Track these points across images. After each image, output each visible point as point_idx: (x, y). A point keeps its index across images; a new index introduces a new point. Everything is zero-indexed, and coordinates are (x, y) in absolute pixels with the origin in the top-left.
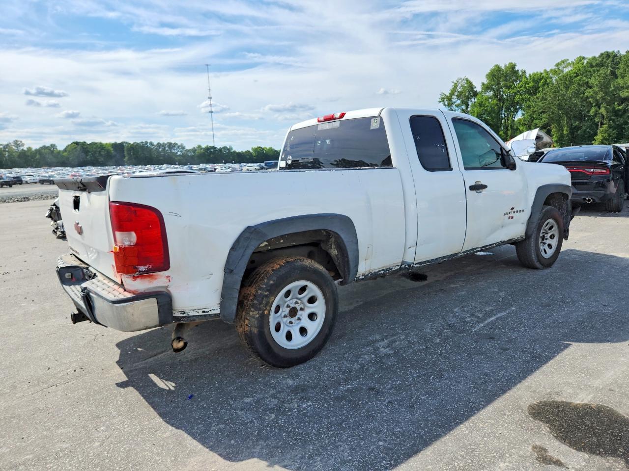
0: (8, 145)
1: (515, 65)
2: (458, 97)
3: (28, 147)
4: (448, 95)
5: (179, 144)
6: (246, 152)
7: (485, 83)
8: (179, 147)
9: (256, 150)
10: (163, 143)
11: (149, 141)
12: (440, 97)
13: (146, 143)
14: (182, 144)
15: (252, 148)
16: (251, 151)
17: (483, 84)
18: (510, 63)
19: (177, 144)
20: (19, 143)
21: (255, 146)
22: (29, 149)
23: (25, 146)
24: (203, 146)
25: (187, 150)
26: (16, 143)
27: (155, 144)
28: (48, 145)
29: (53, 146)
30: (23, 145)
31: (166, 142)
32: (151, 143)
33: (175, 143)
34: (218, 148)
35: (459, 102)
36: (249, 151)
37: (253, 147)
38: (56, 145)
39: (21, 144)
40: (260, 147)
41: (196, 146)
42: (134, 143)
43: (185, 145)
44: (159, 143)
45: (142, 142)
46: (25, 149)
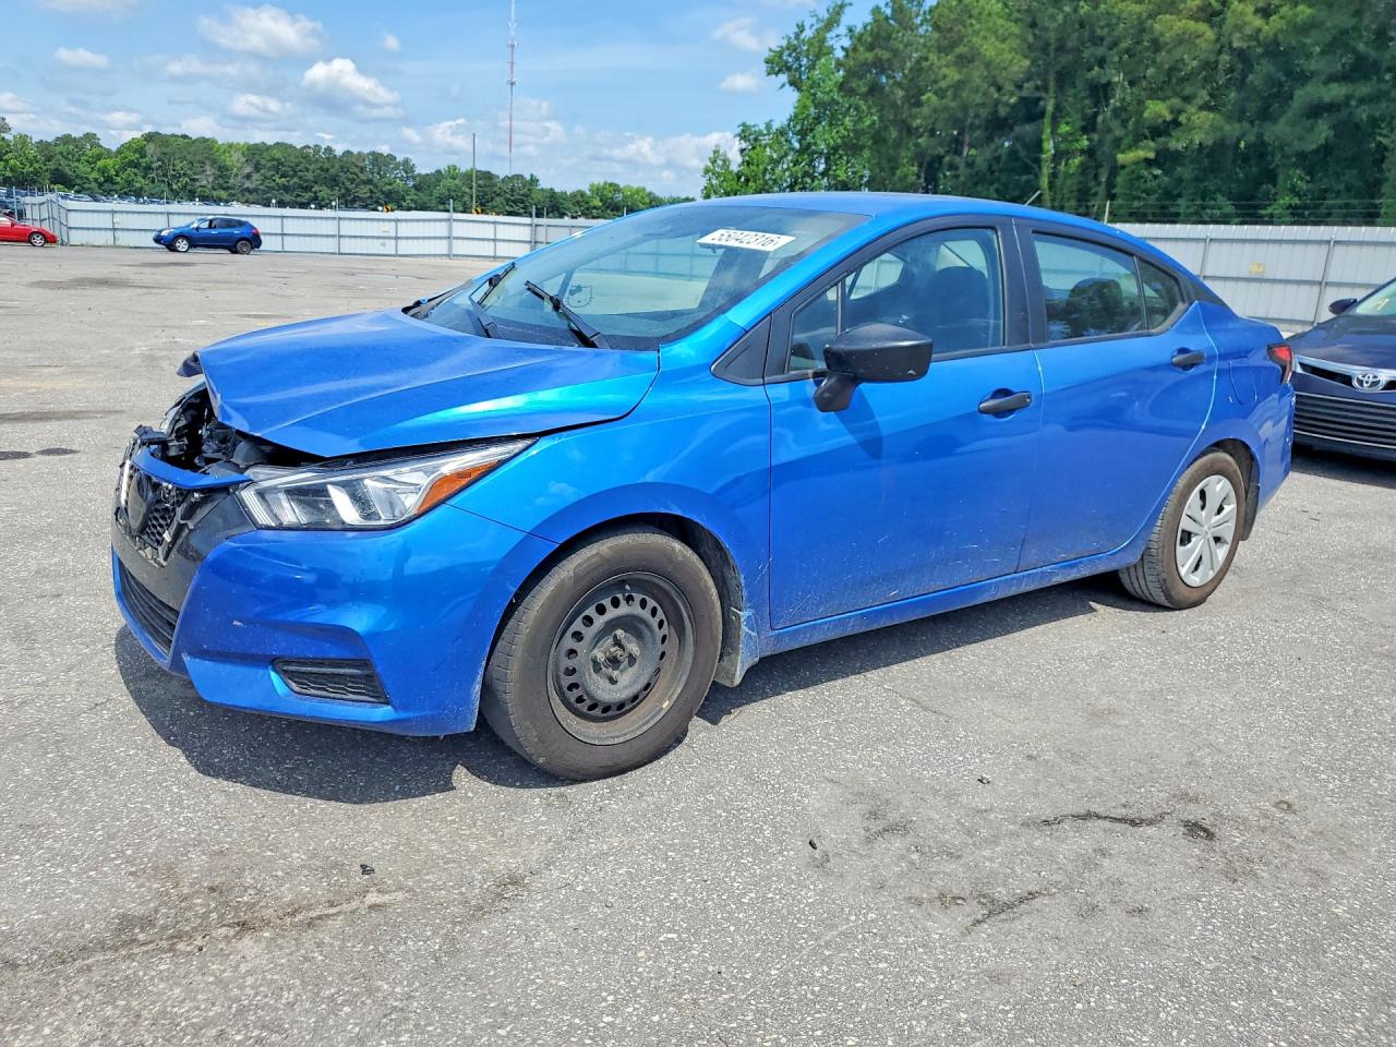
5: (400, 158)
6: (574, 195)
8: (398, 165)
9: (598, 191)
10: (359, 153)
11: (324, 146)
14: (406, 161)
15: (592, 185)
16: (588, 193)
21: (599, 181)
22: (23, 140)
24: (463, 170)
25: (419, 175)
28: (77, 134)
29: (90, 137)
31: (366, 152)
32: (329, 149)
33: (389, 155)
34: (502, 176)
36: (582, 194)
37: (596, 183)
38: (98, 136)
40: (611, 185)
41: (443, 167)
43: (414, 160)
44: (348, 153)
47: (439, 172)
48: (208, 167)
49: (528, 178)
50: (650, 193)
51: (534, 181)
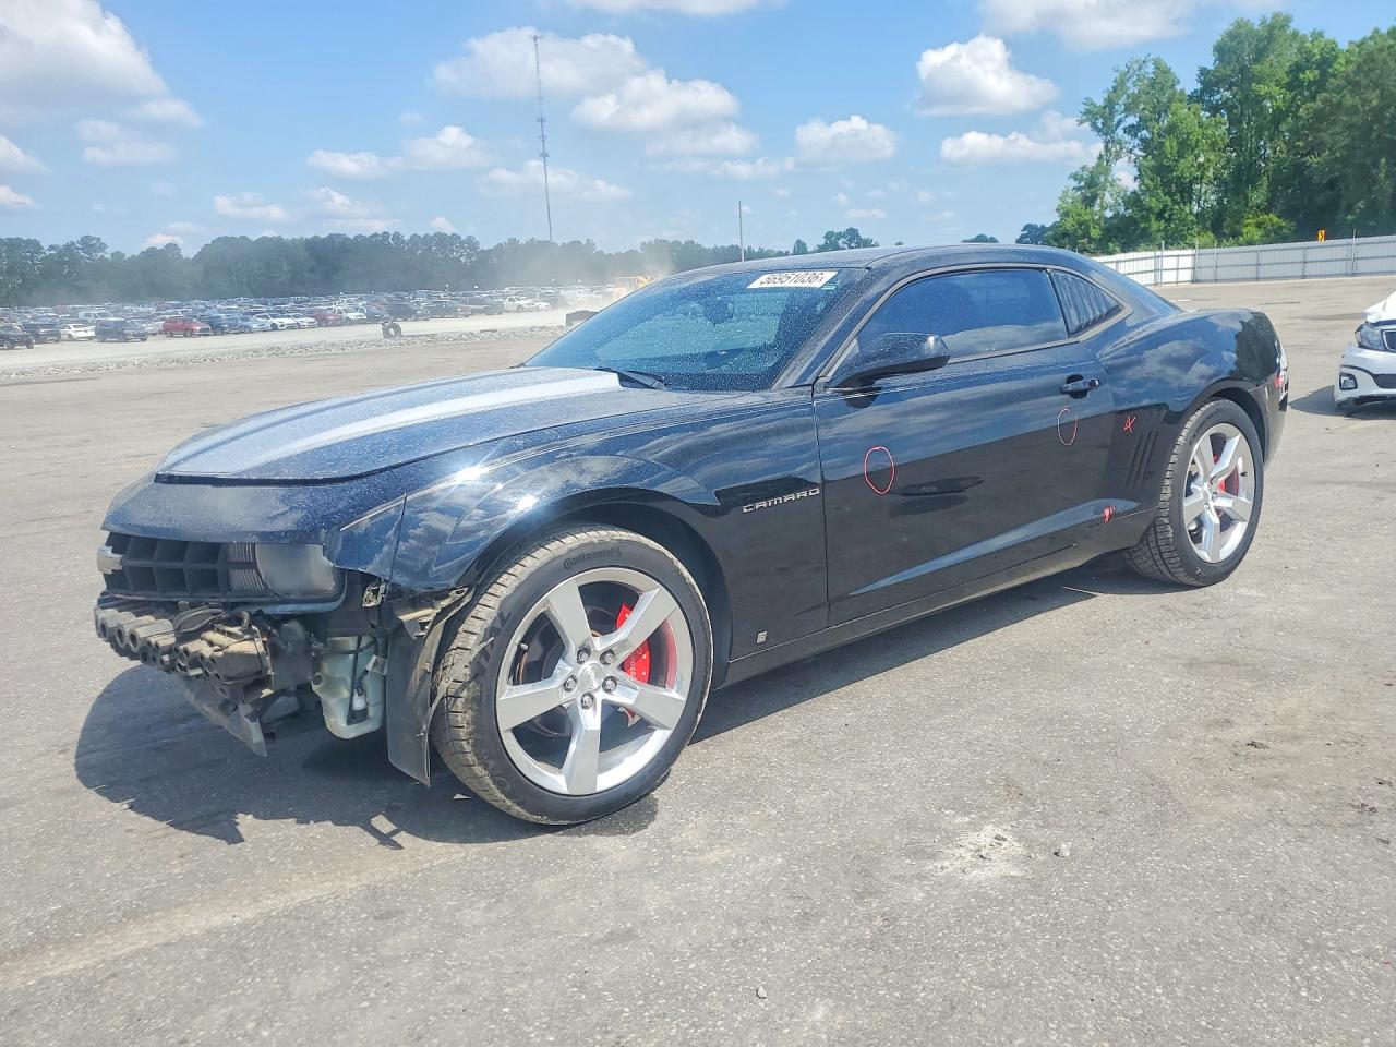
0: (68, 247)
1: (1288, 20)
2: (1128, 110)
3: (113, 251)
4: (1100, 102)
5: (463, 238)
6: (626, 252)
7: (1211, 67)
8: (462, 243)
9: (649, 247)
10: (426, 236)
11: (392, 233)
12: (1083, 108)
13: (386, 234)
14: (470, 239)
15: (643, 244)
16: (639, 251)
17: (1203, 72)
18: (1276, 16)
19: (459, 237)
20: (94, 242)
21: (651, 239)
22: (118, 255)
23: (107, 250)
24: (522, 240)
25: (482, 251)
26: (88, 243)
27: (407, 238)
28: (160, 246)
30: (103, 247)
31: (431, 233)
32: (397, 236)
33: (453, 234)
34: (560, 244)
35: (1132, 120)
36: (633, 251)
37: (647, 241)
39: (98, 245)
40: (661, 241)
41: (504, 240)
42: (356, 237)
43: (477, 239)
44: (415, 236)
45: (376, 235)
46: (108, 256)
47: (500, 245)
48: (285, 265)
49: (584, 243)
50: (698, 245)
51: (590, 245)
